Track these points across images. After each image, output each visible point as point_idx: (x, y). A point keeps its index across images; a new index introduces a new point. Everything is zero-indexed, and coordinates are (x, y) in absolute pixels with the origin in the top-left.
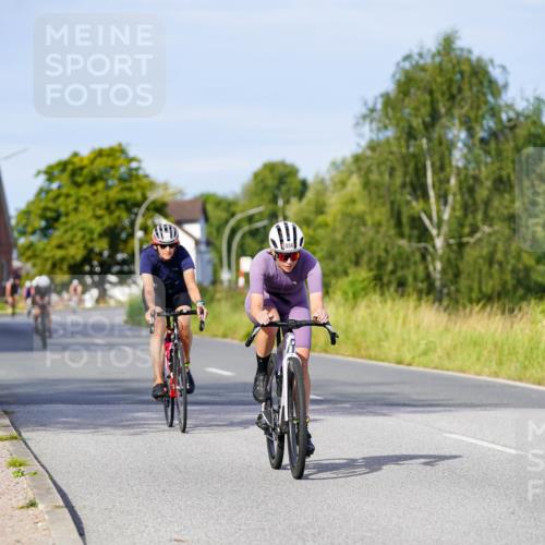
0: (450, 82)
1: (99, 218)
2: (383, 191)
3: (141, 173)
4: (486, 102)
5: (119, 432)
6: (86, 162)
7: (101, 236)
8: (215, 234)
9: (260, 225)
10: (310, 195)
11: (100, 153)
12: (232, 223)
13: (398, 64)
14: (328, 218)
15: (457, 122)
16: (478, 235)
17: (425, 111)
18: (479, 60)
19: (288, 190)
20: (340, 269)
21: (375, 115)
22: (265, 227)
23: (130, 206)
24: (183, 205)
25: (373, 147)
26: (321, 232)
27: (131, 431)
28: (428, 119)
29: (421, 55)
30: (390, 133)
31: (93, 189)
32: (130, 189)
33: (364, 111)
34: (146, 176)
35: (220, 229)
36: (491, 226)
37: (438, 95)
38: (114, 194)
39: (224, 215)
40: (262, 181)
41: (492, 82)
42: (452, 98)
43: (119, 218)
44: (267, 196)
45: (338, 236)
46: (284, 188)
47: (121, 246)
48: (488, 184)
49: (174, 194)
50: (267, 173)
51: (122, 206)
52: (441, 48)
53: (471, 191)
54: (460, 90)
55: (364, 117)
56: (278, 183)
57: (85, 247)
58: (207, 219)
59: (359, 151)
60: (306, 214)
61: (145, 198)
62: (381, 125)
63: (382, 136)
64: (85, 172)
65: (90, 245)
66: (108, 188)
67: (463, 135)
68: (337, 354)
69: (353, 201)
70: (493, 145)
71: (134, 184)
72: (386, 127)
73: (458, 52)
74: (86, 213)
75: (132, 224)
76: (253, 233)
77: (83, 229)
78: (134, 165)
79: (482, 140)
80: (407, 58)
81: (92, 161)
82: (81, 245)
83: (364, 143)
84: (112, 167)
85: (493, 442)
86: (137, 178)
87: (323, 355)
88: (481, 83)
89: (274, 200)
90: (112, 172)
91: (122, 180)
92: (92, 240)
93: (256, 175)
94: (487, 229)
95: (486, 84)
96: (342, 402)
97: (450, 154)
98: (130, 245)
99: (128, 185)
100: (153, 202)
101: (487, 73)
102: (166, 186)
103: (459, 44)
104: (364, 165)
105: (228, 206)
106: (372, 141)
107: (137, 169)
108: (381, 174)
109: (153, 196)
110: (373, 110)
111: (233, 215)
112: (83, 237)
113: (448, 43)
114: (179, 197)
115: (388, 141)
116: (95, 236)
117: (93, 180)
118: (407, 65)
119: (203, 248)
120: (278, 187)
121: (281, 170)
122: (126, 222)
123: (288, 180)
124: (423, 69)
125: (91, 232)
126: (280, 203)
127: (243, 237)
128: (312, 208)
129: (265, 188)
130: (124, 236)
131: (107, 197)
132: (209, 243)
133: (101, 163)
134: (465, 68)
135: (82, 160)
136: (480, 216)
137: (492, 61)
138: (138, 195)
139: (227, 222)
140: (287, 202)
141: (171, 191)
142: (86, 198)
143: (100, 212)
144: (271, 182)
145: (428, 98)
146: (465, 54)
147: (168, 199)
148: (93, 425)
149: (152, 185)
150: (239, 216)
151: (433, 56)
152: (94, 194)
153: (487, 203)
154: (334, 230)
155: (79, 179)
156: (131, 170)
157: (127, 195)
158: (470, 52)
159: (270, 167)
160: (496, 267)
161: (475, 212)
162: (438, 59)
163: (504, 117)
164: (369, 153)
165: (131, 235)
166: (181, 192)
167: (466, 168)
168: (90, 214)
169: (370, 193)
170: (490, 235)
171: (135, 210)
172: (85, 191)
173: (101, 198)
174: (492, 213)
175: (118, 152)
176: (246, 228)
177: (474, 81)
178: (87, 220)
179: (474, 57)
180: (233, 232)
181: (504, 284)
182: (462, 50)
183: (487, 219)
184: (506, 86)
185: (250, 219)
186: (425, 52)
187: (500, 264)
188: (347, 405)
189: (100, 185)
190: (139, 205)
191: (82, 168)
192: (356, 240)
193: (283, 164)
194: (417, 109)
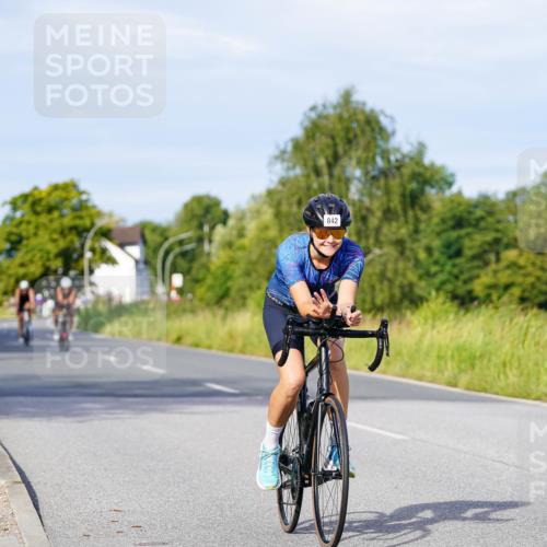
0: (347, 130)
1: (54, 241)
2: (292, 220)
3: (90, 204)
4: (377, 146)
5: (68, 420)
6: (44, 195)
7: (58, 255)
8: (151, 254)
9: (188, 247)
10: (231, 222)
11: (56, 187)
12: (166, 245)
13: (305, 114)
14: (245, 242)
15: (354, 162)
16: (370, 257)
17: (329, 152)
18: (372, 111)
19: (213, 219)
20: (255, 284)
21: (286, 156)
22: (193, 250)
23: (81, 232)
24: (125, 231)
25: (283, 182)
26: (240, 254)
27: (80, 419)
28: (331, 159)
29: (324, 106)
30: (298, 171)
31: (50, 217)
32: (81, 218)
33: (277, 153)
34: (94, 207)
35: (156, 251)
36: (381, 248)
37: (338, 140)
38: (67, 221)
39: (158, 239)
40: (192, 210)
41: (382, 130)
42: (349, 142)
43: (72, 242)
44: (195, 223)
45: (254, 257)
46: (209, 217)
47: (73, 265)
48: (379, 214)
49: (117, 222)
50: (195, 205)
51: (74, 232)
52: (341, 101)
53: (364, 219)
54: (355, 136)
55: (277, 158)
56: (205, 213)
57: (44, 265)
58: (145, 242)
59: (272, 186)
60: (227, 238)
61: (93, 224)
62: (291, 165)
63: (292, 174)
64: (44, 203)
65: (48, 264)
66: (62, 216)
67: (358, 173)
68: (252, 354)
69: (266, 228)
70: (382, 182)
71: (84, 213)
72: (294, 167)
73: (354, 105)
74: (44, 236)
75: (83, 246)
76: (184, 254)
77: (40, 250)
78: (84, 197)
79: (374, 178)
80: (313, 108)
81: (50, 194)
82: (40, 263)
83: (276, 179)
84: (66, 199)
85: (381, 428)
86: (87, 208)
87: (241, 356)
88: (373, 130)
89: (201, 226)
90: (66, 203)
91: (74, 209)
92: (48, 260)
93: (186, 206)
94: (377, 251)
95: (377, 130)
96: (257, 395)
97: (348, 189)
98: (80, 263)
99: (79, 213)
100: (101, 228)
101: (378, 122)
102: (111, 215)
103: (356, 97)
104: (276, 197)
105: (163, 233)
106: (283, 178)
107: (86, 201)
108: (290, 205)
109: (100, 223)
110: (284, 152)
111: (166, 239)
112: (41, 258)
113: (347, 96)
114: (121, 224)
115: (296, 177)
116: (52, 256)
117: (50, 210)
118: (313, 115)
119: (142, 266)
120: (205, 216)
121: (207, 202)
122: (77, 244)
123: (214, 210)
124: (326, 117)
125: (48, 253)
126: (206, 228)
127: (175, 258)
128: (235, 233)
129: (194, 216)
130: (75, 256)
131: (61, 224)
132: (146, 262)
133: (56, 196)
134: (361, 117)
135: (41, 192)
136: (371, 241)
137: (382, 112)
138: (87, 222)
139: (161, 244)
140: (212, 228)
141: (115, 218)
142: (44, 225)
143: (55, 236)
144: (199, 211)
145: (329, 141)
146: (360, 106)
147: (112, 226)
148: (48, 413)
149: (100, 214)
150: (171, 240)
151: (335, 107)
152: (51, 221)
153: (378, 230)
154: (250, 252)
155: (39, 209)
156: (81, 202)
157: (78, 222)
158: (364, 104)
159: (198, 200)
160: (386, 283)
161: (367, 237)
162: (338, 111)
163: (392, 158)
164: (280, 188)
165: (81, 256)
166: (123, 220)
167: (361, 201)
168: (47, 237)
169: (280, 221)
170: (381, 256)
171: (85, 234)
172: (44, 219)
173: (56, 225)
174: (382, 238)
175: (70, 187)
176: (177, 250)
177: (367, 129)
178: (45, 243)
179: (368, 109)
180: (167, 253)
181: (392, 296)
182: (357, 102)
183: (378, 243)
184: (394, 133)
185: (181, 243)
186: (328, 104)
187: (390, 281)
188: (259, 398)
189: (56, 214)
190: (87, 230)
191: (40, 200)
192: (268, 261)
193: (208, 197)
194: (322, 151)
